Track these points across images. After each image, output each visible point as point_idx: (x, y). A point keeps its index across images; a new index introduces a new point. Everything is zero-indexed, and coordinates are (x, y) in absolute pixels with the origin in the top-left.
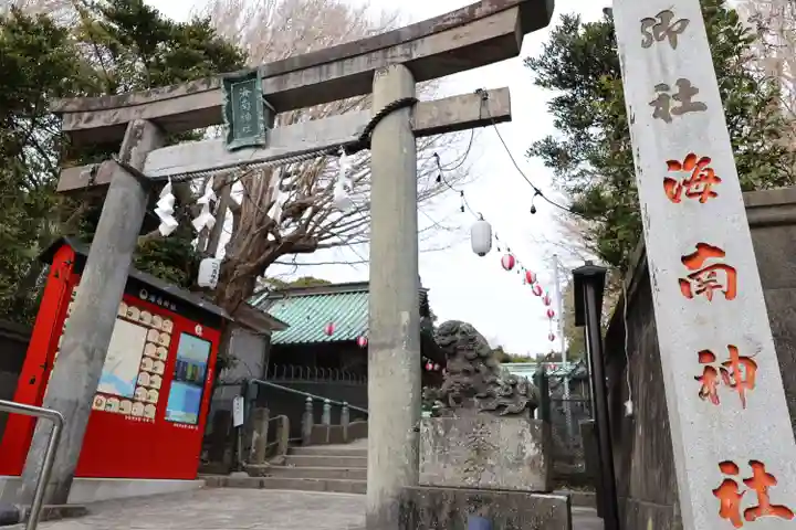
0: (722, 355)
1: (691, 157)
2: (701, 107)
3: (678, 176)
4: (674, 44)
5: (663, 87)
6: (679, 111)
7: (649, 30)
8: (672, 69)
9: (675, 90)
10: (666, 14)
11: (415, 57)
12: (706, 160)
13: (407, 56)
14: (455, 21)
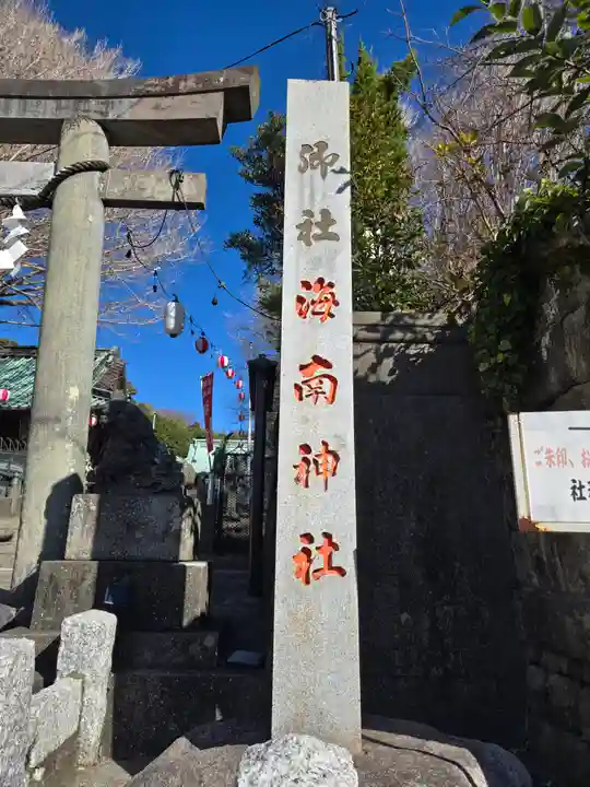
0: (317, 449)
1: (321, 281)
2: (335, 237)
3: (308, 295)
4: (324, 175)
5: (309, 213)
6: (318, 238)
7: (307, 156)
8: (318, 198)
9: (318, 218)
10: (322, 145)
11: (110, 117)
12: (331, 285)
13: (102, 113)
14: (158, 89)
